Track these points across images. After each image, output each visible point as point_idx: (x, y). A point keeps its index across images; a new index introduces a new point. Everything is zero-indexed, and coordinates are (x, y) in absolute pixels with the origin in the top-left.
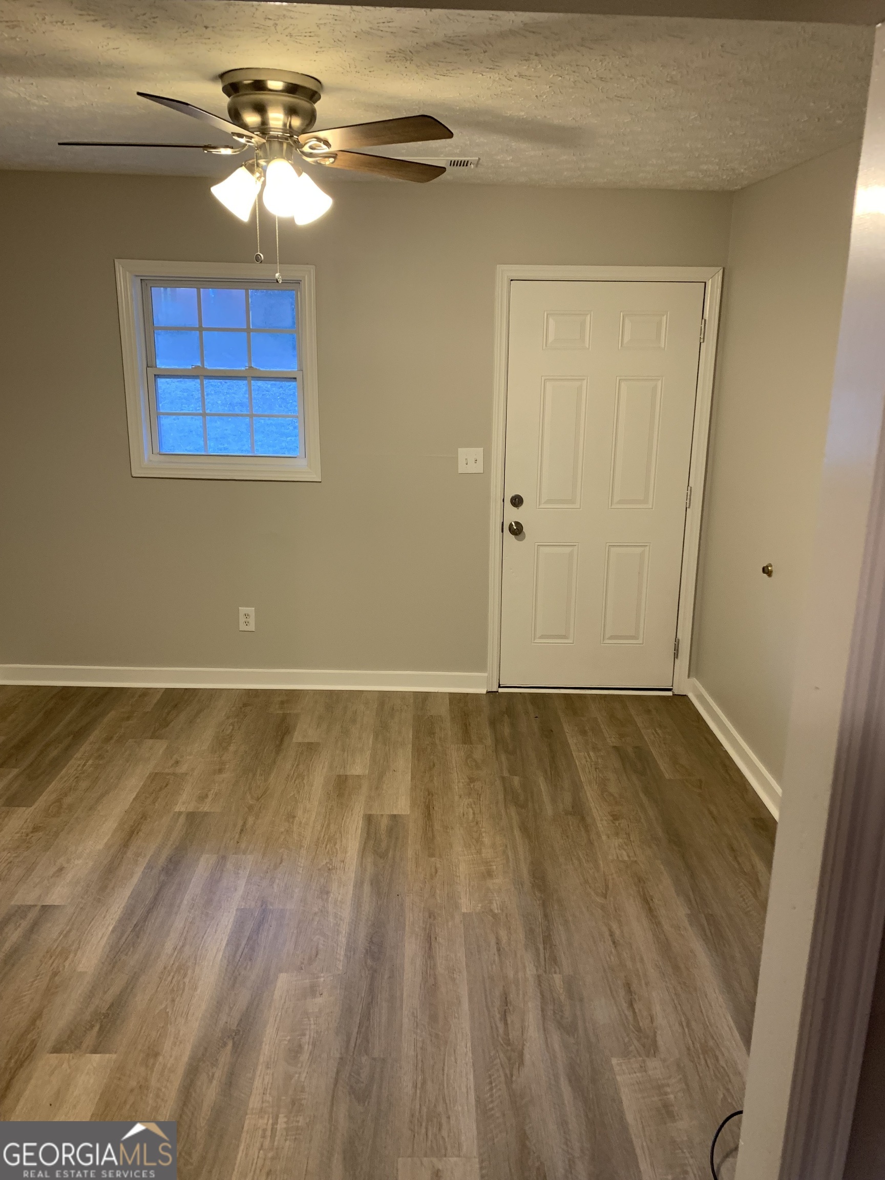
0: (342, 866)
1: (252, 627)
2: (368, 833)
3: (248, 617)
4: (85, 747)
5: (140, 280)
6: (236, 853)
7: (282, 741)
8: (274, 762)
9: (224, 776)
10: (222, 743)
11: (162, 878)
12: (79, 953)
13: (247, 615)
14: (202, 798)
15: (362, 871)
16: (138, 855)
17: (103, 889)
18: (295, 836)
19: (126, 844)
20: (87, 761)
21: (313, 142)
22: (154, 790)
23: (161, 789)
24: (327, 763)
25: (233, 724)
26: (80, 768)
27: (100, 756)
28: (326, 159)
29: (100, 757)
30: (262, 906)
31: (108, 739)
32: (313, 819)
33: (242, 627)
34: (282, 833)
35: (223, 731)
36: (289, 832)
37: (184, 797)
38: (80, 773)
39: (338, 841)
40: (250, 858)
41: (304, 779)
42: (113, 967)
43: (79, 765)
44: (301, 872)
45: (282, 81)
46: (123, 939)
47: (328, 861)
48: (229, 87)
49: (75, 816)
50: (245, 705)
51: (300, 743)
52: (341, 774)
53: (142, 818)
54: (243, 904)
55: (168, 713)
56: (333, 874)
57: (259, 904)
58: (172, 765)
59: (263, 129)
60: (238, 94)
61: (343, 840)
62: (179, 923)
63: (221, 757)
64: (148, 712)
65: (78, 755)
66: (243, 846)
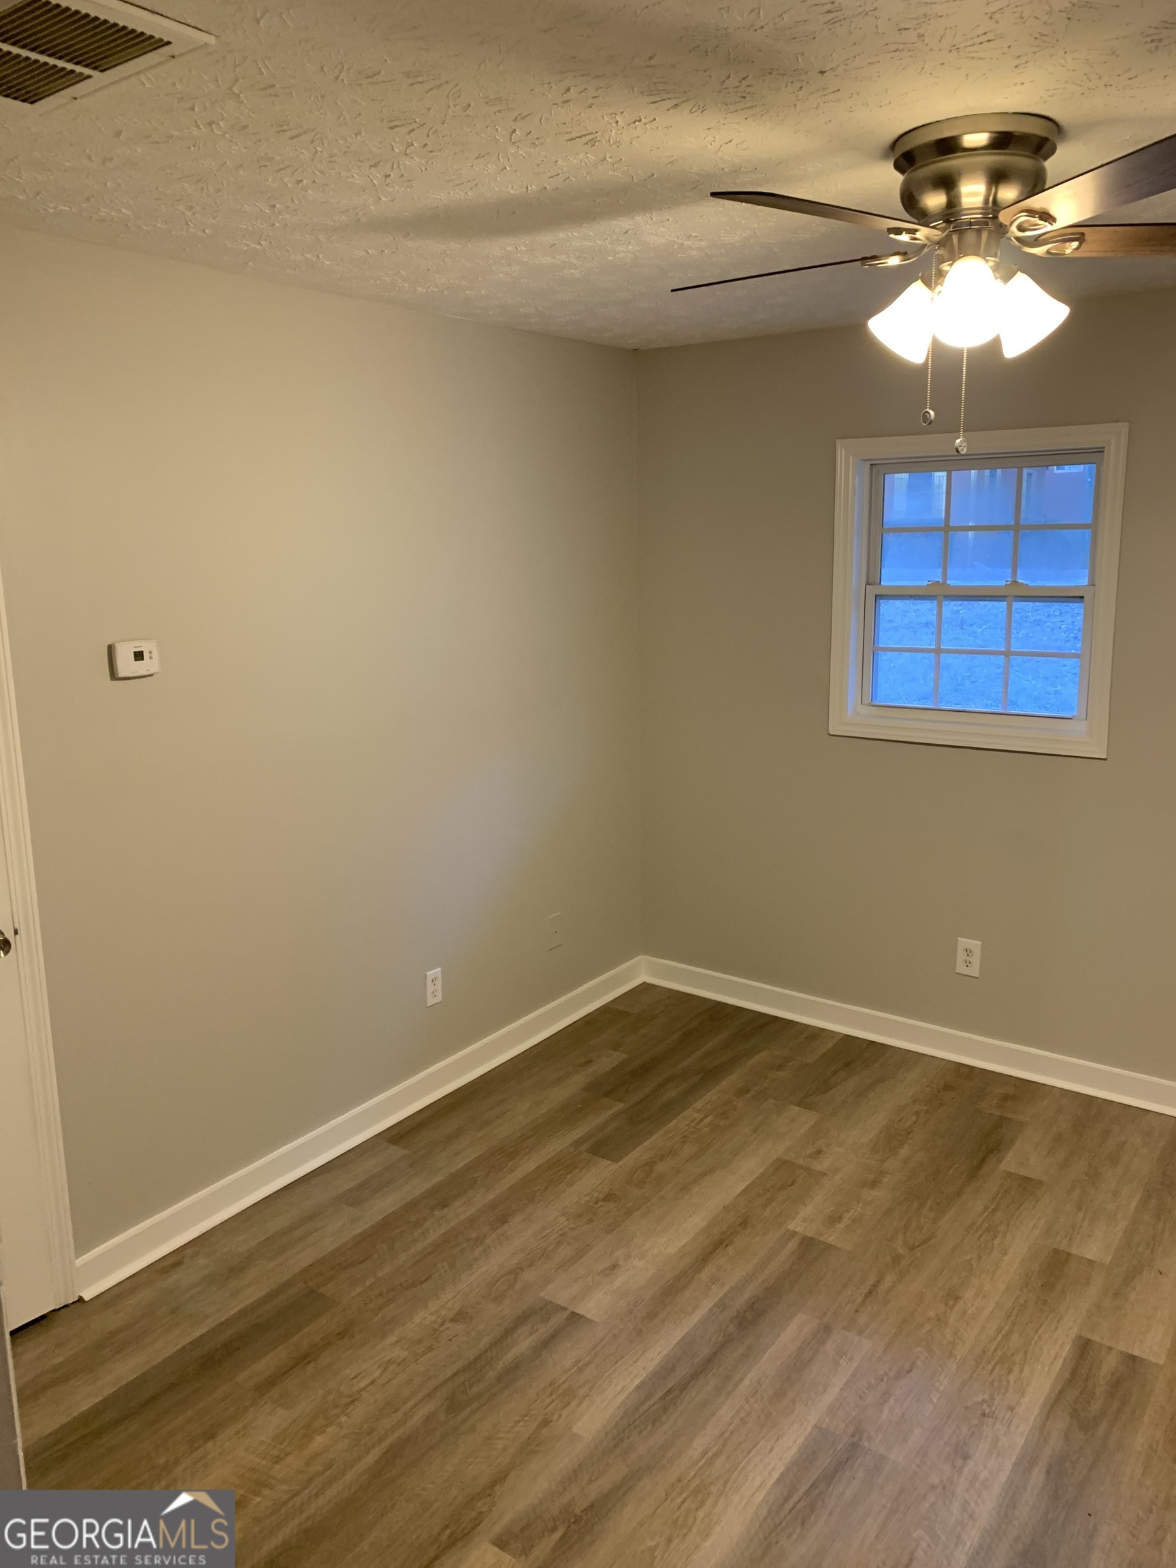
0: (1007, 1416)
1: (974, 970)
2: (1074, 1373)
3: (969, 954)
4: (712, 1096)
5: (868, 467)
6: (844, 1328)
7: (983, 1160)
8: (958, 1194)
9: (876, 1193)
10: (892, 1139)
11: (731, 1329)
12: (585, 1404)
13: (968, 951)
14: (833, 1220)
15: (1039, 1440)
16: (714, 1280)
17: (651, 1316)
18: (948, 1333)
19: (705, 1258)
20: (706, 1117)
21: (1023, 218)
22: (772, 1187)
23: (782, 1188)
24: (1043, 1222)
25: (917, 1114)
26: (693, 1124)
27: (724, 1113)
28: (1067, 244)
29: (724, 1115)
30: (853, 1436)
31: (742, 1092)
32: (986, 1312)
33: (961, 968)
34: (929, 1319)
35: (900, 1120)
36: (941, 1321)
37: (808, 1210)
38: (691, 1132)
39: (1016, 1368)
40: (866, 1344)
41: (995, 1237)
42: (616, 1446)
43: (695, 1119)
44: (935, 1401)
45: (987, 132)
46: (646, 1406)
47: (986, 1397)
48: (902, 159)
49: (662, 1193)
50: (947, 1087)
51: (1010, 1175)
52: (1062, 1248)
53: (740, 1225)
54: (827, 1420)
55: (835, 1073)
56: (987, 1426)
57: (851, 1430)
58: (810, 1156)
59: (951, 212)
60: (914, 167)
61: (1025, 1369)
62: (726, 1412)
63: (883, 1161)
64: (808, 1064)
65: (698, 1105)
66: (862, 1319)
